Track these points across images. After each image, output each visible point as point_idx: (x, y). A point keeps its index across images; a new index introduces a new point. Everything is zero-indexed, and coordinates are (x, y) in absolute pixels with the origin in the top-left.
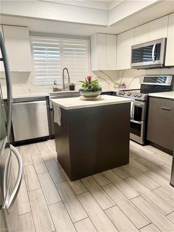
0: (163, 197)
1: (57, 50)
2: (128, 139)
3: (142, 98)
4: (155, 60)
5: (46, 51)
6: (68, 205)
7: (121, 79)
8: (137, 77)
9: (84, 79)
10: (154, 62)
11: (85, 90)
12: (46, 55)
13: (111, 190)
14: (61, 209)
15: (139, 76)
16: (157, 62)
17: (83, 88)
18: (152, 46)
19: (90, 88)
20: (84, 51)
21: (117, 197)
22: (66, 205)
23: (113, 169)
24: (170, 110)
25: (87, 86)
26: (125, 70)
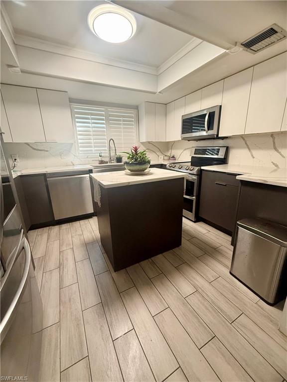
0: (224, 293)
1: (103, 120)
2: (181, 217)
3: (195, 172)
4: (208, 130)
5: (90, 121)
6: (109, 309)
7: (170, 151)
8: (188, 149)
9: (130, 150)
10: (207, 132)
11: (130, 162)
12: (90, 125)
13: (162, 284)
14: (99, 316)
15: (189, 148)
16: (211, 132)
17: (128, 161)
18: (206, 114)
19: (136, 160)
20: (132, 121)
21: (169, 295)
22: (106, 309)
23: (164, 254)
24: (226, 185)
25: (132, 158)
26: (174, 142)
